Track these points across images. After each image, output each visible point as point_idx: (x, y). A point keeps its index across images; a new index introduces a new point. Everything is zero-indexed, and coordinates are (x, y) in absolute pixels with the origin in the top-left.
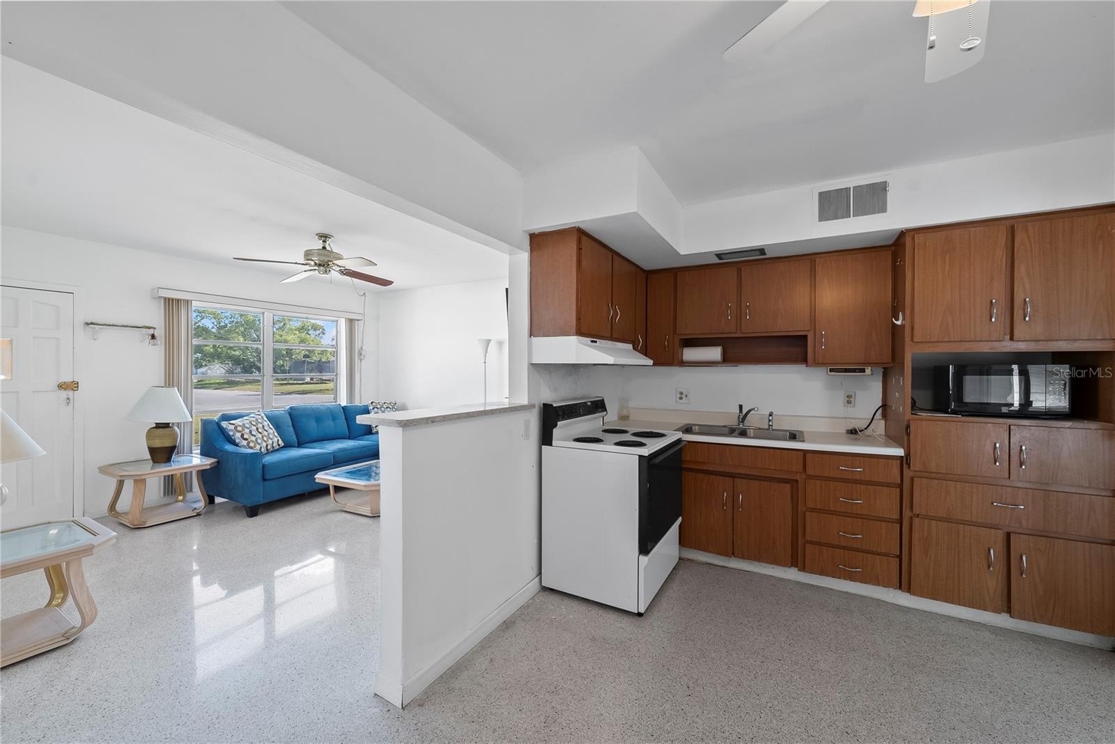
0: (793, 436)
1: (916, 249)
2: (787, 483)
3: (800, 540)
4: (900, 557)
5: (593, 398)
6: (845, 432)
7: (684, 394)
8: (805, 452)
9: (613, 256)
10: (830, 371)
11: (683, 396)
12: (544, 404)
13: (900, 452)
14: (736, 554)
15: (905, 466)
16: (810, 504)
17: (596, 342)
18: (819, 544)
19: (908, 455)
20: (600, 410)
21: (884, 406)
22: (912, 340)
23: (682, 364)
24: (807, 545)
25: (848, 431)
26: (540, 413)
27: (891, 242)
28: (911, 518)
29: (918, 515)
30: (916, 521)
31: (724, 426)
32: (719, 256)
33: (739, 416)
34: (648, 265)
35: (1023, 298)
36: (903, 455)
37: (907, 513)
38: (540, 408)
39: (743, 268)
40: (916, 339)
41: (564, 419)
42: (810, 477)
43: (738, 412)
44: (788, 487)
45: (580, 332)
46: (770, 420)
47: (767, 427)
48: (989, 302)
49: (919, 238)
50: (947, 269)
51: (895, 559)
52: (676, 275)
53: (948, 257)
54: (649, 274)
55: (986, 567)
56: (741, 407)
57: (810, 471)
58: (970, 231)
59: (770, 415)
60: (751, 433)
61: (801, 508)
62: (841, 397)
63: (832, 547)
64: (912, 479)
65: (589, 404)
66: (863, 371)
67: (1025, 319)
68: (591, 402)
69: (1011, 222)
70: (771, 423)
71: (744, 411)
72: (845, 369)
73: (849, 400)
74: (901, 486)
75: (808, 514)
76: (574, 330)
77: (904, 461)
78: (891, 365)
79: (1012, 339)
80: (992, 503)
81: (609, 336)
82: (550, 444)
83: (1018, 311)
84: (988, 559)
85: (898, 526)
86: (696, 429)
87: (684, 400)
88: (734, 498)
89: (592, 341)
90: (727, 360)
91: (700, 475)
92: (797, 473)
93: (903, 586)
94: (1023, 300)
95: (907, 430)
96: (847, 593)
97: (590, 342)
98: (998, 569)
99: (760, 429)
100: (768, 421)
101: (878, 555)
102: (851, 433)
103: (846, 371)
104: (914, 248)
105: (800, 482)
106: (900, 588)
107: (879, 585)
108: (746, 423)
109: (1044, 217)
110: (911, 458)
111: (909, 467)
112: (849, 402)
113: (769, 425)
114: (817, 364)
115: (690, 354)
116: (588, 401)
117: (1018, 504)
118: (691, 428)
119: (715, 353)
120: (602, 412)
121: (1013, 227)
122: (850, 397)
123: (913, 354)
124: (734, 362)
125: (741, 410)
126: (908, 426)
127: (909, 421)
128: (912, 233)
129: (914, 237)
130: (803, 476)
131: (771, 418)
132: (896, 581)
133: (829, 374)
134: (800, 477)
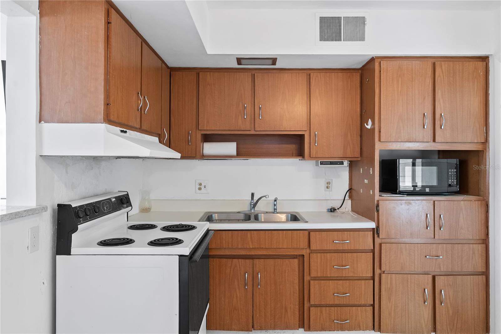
1: (382, 72)
2: (294, 258)
3: (306, 305)
4: (373, 306)
5: (116, 193)
6: (326, 211)
7: (203, 185)
8: (309, 231)
9: (142, 42)
10: (321, 164)
11: (202, 187)
12: (59, 205)
13: (372, 225)
14: (255, 326)
15: (376, 236)
16: (313, 274)
17: (125, 132)
18: (320, 306)
19: (378, 227)
20: (125, 206)
21: (350, 190)
22: (380, 140)
23: (203, 157)
24: (311, 309)
25: (328, 209)
26: (53, 216)
27: (360, 66)
28: (380, 275)
29: (384, 271)
30: (383, 276)
31: (239, 212)
32: (239, 61)
33: (251, 202)
34: (172, 62)
35: (440, 113)
36: (375, 227)
37: (377, 271)
38: (54, 210)
39: (256, 74)
40: (382, 139)
41: (86, 221)
42: (312, 252)
43: (251, 199)
44: (296, 261)
45: (108, 120)
46: (275, 205)
47: (273, 211)
48: (423, 114)
49: (384, 64)
50: (400, 89)
51: (370, 307)
52: (198, 74)
53: (400, 79)
54: (173, 70)
55: (423, 303)
56: (253, 195)
57: (313, 247)
58: (412, 63)
59: (275, 201)
60: (262, 217)
61: (307, 278)
62: (323, 183)
63: (329, 307)
64: (380, 245)
65: (114, 200)
66: (342, 163)
67: (441, 128)
68: (115, 198)
69: (433, 60)
70: (275, 208)
71: (256, 198)
72: (331, 162)
73: (328, 186)
74: (373, 251)
75: (312, 282)
76: (101, 116)
77: (376, 232)
78: (359, 159)
79: (434, 141)
80: (426, 257)
81: (138, 126)
82: (68, 253)
83: (438, 121)
84: (424, 297)
85: (372, 281)
86: (215, 217)
87: (203, 190)
88: (254, 277)
89: (122, 131)
90: (240, 154)
91: (224, 260)
92: (304, 248)
93: (375, 328)
94: (440, 115)
95: (377, 208)
97: (119, 132)
98: (429, 303)
100: (273, 205)
101: (359, 306)
102: (331, 211)
103: (331, 163)
104: (380, 71)
105: (305, 257)
106: (374, 329)
107: (360, 330)
108: (256, 209)
109: (449, 59)
110: (380, 229)
111: (378, 236)
113: (275, 209)
114: (311, 157)
115: (209, 148)
116: (112, 196)
117: (438, 255)
118: (212, 216)
119: (230, 148)
120: (127, 207)
121: (434, 64)
122: (328, 183)
123: (380, 150)
124: (247, 156)
125: (252, 198)
126: (378, 206)
127: (378, 201)
128: (379, 60)
129: (380, 63)
130: (308, 251)
131: (275, 203)
132: (371, 324)
133: (319, 166)
134: (305, 252)
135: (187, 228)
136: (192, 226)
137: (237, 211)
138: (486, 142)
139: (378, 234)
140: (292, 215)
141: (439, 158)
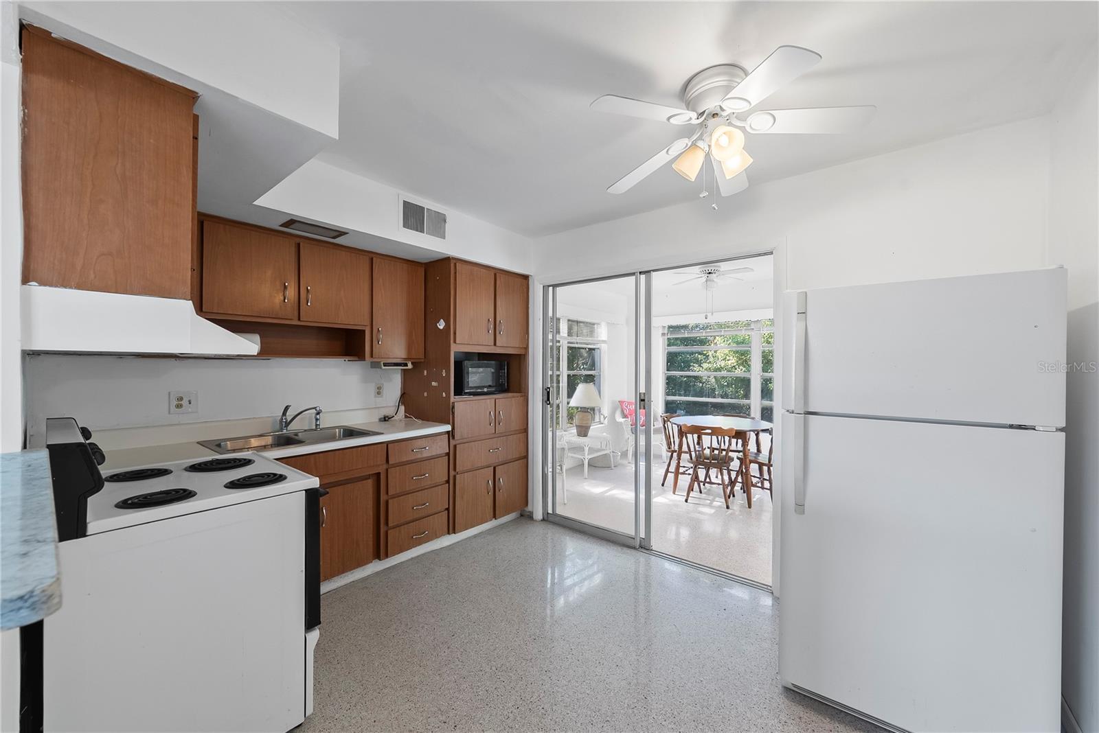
0: (350, 433)
1: (456, 273)
2: (367, 479)
3: (383, 530)
4: (448, 510)
6: (377, 420)
7: (186, 399)
8: (388, 443)
10: (384, 366)
11: (185, 402)
13: (448, 428)
15: (451, 438)
16: (392, 492)
19: (453, 428)
21: (404, 394)
22: (455, 342)
24: (388, 532)
25: (381, 419)
27: (426, 262)
28: (455, 476)
29: (459, 472)
30: (458, 477)
33: (283, 421)
36: (450, 430)
37: (452, 473)
39: (302, 244)
40: (457, 342)
42: (391, 466)
43: (282, 415)
44: (369, 482)
46: (317, 420)
47: (314, 427)
48: (487, 320)
49: (459, 266)
51: (445, 512)
53: (472, 284)
56: (286, 410)
59: (318, 413)
61: (383, 498)
62: (372, 389)
63: (408, 523)
64: (455, 447)
66: (406, 365)
67: (500, 333)
69: (495, 272)
70: (318, 423)
71: (291, 414)
72: (394, 363)
73: (379, 391)
74: (449, 454)
75: (390, 501)
77: (450, 435)
78: (423, 360)
79: (495, 344)
80: (489, 451)
82: (81, 533)
83: (498, 328)
84: (487, 487)
85: (448, 485)
92: (381, 465)
95: (452, 411)
96: (412, 558)
99: (305, 431)
100: (314, 420)
101: (436, 514)
102: (385, 420)
103: (395, 365)
105: (382, 474)
106: (449, 532)
107: (436, 538)
108: (290, 428)
110: (455, 430)
112: (379, 393)
113: (316, 425)
114: (373, 358)
117: (499, 447)
122: (379, 388)
123: (455, 352)
124: (268, 354)
125: (284, 413)
126: (453, 407)
127: (453, 403)
128: (454, 261)
129: (455, 264)
130: (385, 466)
131: (318, 416)
132: (446, 529)
133: (381, 368)
134: (382, 469)
135: (238, 463)
136: (245, 459)
137: (259, 434)
138: (527, 348)
139: (453, 438)
140: (345, 430)
141: (479, 360)
